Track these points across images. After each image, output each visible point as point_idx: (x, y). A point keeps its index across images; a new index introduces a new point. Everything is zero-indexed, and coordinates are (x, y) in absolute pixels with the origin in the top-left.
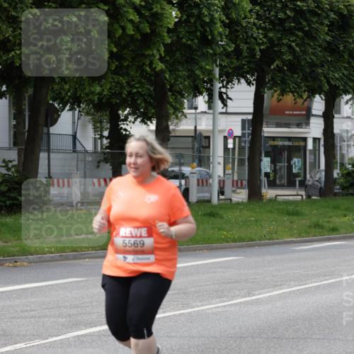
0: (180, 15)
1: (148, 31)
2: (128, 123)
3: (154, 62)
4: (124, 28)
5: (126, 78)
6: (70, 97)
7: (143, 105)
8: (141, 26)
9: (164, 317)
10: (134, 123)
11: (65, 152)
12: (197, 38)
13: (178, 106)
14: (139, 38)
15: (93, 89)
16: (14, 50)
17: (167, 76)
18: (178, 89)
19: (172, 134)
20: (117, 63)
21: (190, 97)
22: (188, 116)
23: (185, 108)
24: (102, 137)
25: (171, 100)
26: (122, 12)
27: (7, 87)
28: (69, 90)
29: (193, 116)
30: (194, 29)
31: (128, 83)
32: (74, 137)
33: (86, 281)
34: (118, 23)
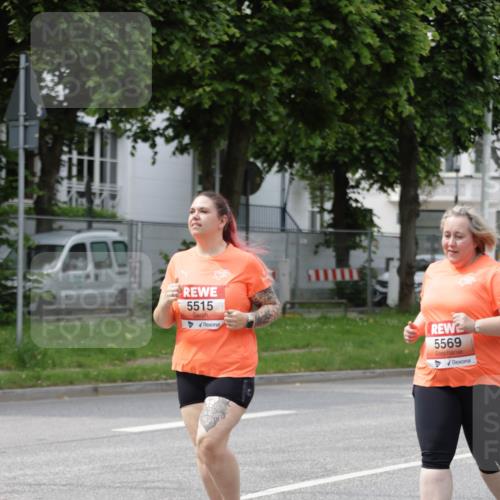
0: (438, 38)
1: (393, 60)
2: (360, 191)
3: (400, 104)
4: (357, 56)
5: (359, 127)
6: (278, 153)
7: (382, 165)
8: (383, 52)
9: (405, 469)
10: (368, 190)
11: (270, 231)
12: (462, 71)
13: (432, 167)
14: (379, 70)
15: (311, 142)
16: (201, 86)
17: (418, 125)
18: (432, 142)
19: (423, 208)
20: (347, 106)
21: (450, 155)
22: (446, 181)
23: (441, 170)
24: (322, 210)
25: (422, 159)
26: (356, 32)
27: (191, 138)
28: (278, 144)
29: (453, 182)
30: (458, 58)
31: (361, 134)
32: (284, 210)
33: (296, 414)
34: (349, 48)
